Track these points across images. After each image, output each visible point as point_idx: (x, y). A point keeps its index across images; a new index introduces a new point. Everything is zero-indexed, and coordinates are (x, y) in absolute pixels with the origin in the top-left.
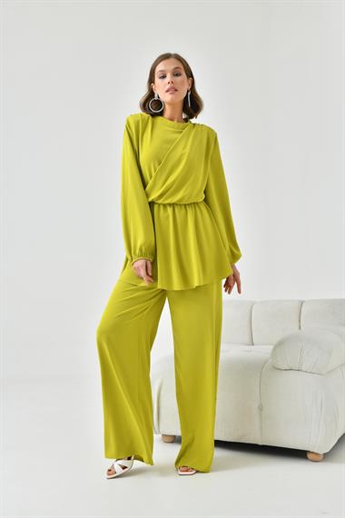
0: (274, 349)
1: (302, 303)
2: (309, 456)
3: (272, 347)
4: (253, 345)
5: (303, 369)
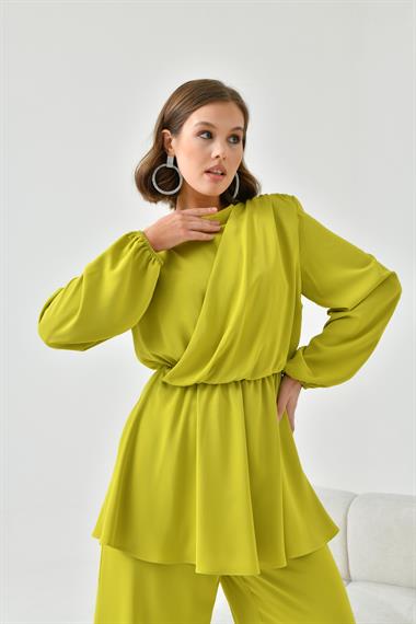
4: (351, 579)
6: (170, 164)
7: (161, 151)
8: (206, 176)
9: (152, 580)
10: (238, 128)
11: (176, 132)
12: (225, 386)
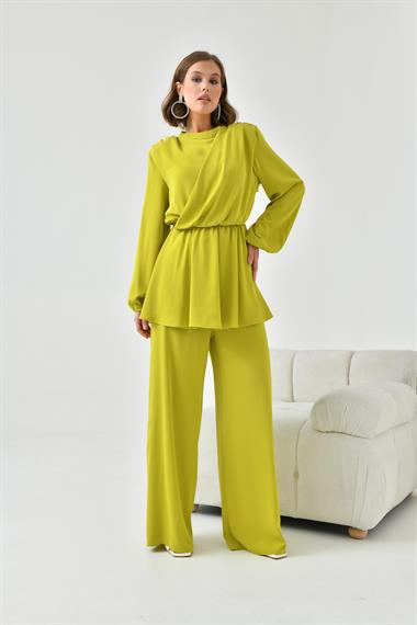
0: (314, 408)
1: (352, 354)
2: (351, 532)
3: (312, 404)
4: (293, 401)
5: (348, 432)
6: (180, 101)
7: (175, 95)
8: (199, 102)
9: (174, 336)
10: (216, 74)
11: (182, 82)
12: (208, 228)
